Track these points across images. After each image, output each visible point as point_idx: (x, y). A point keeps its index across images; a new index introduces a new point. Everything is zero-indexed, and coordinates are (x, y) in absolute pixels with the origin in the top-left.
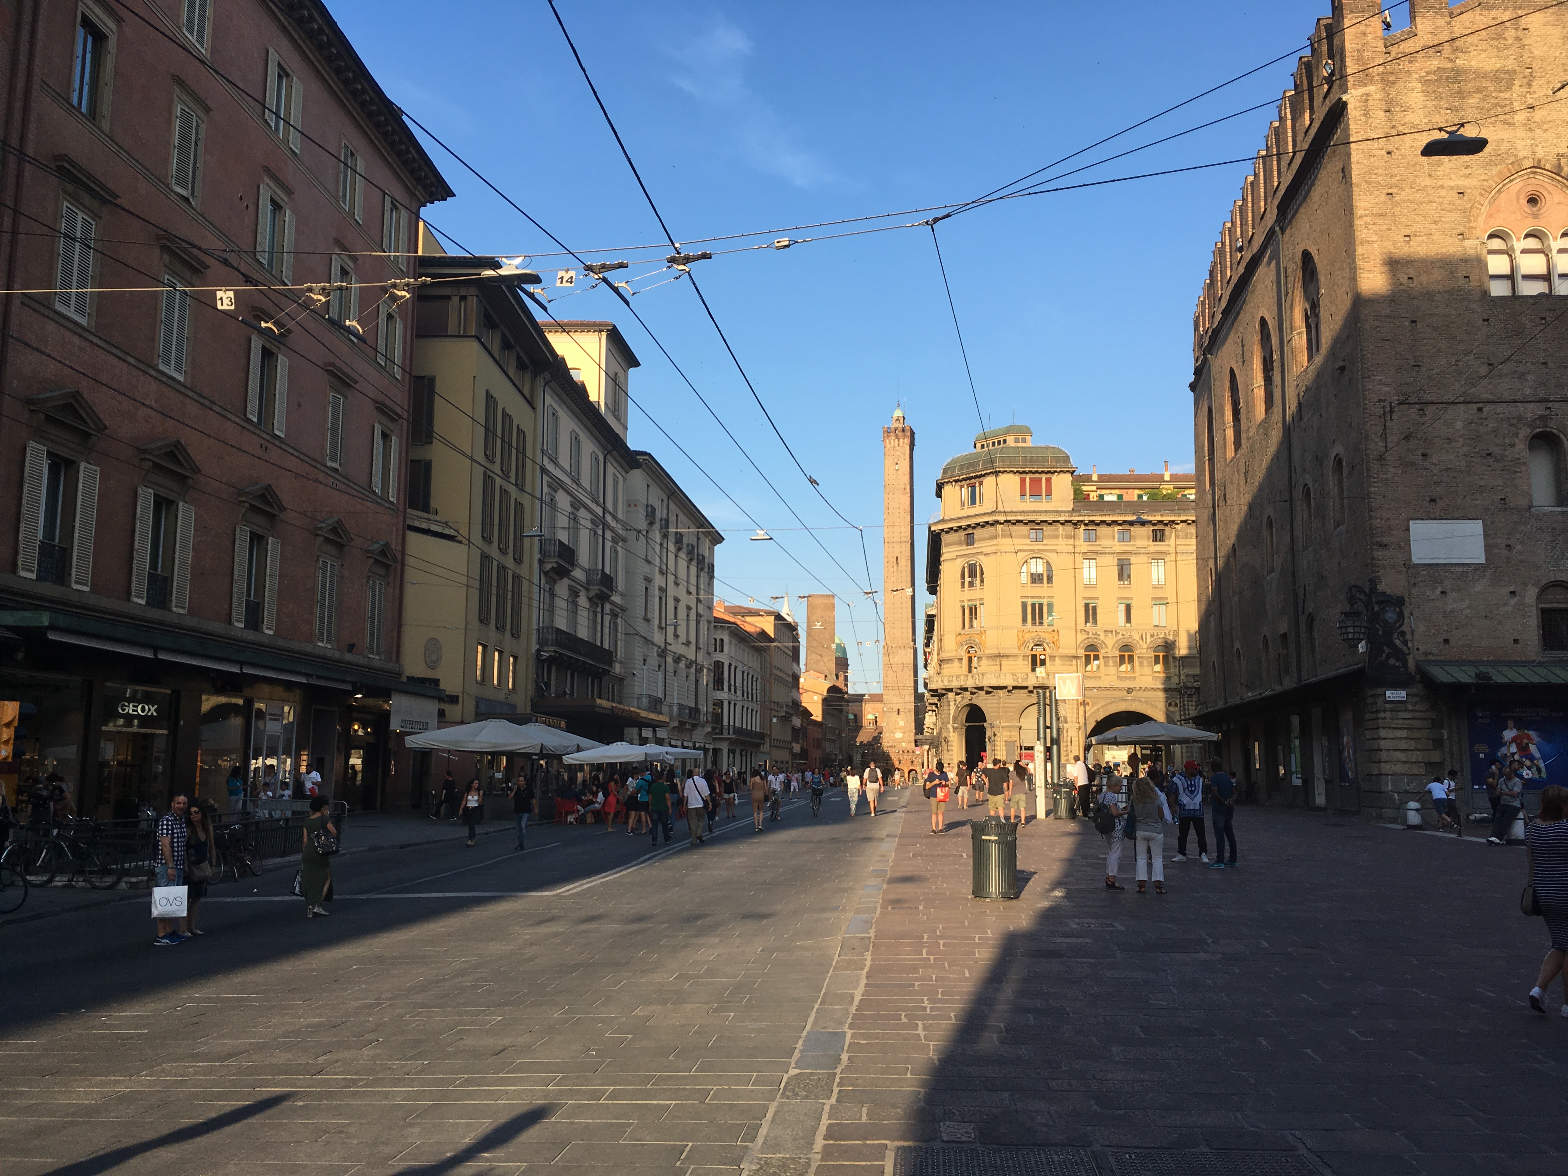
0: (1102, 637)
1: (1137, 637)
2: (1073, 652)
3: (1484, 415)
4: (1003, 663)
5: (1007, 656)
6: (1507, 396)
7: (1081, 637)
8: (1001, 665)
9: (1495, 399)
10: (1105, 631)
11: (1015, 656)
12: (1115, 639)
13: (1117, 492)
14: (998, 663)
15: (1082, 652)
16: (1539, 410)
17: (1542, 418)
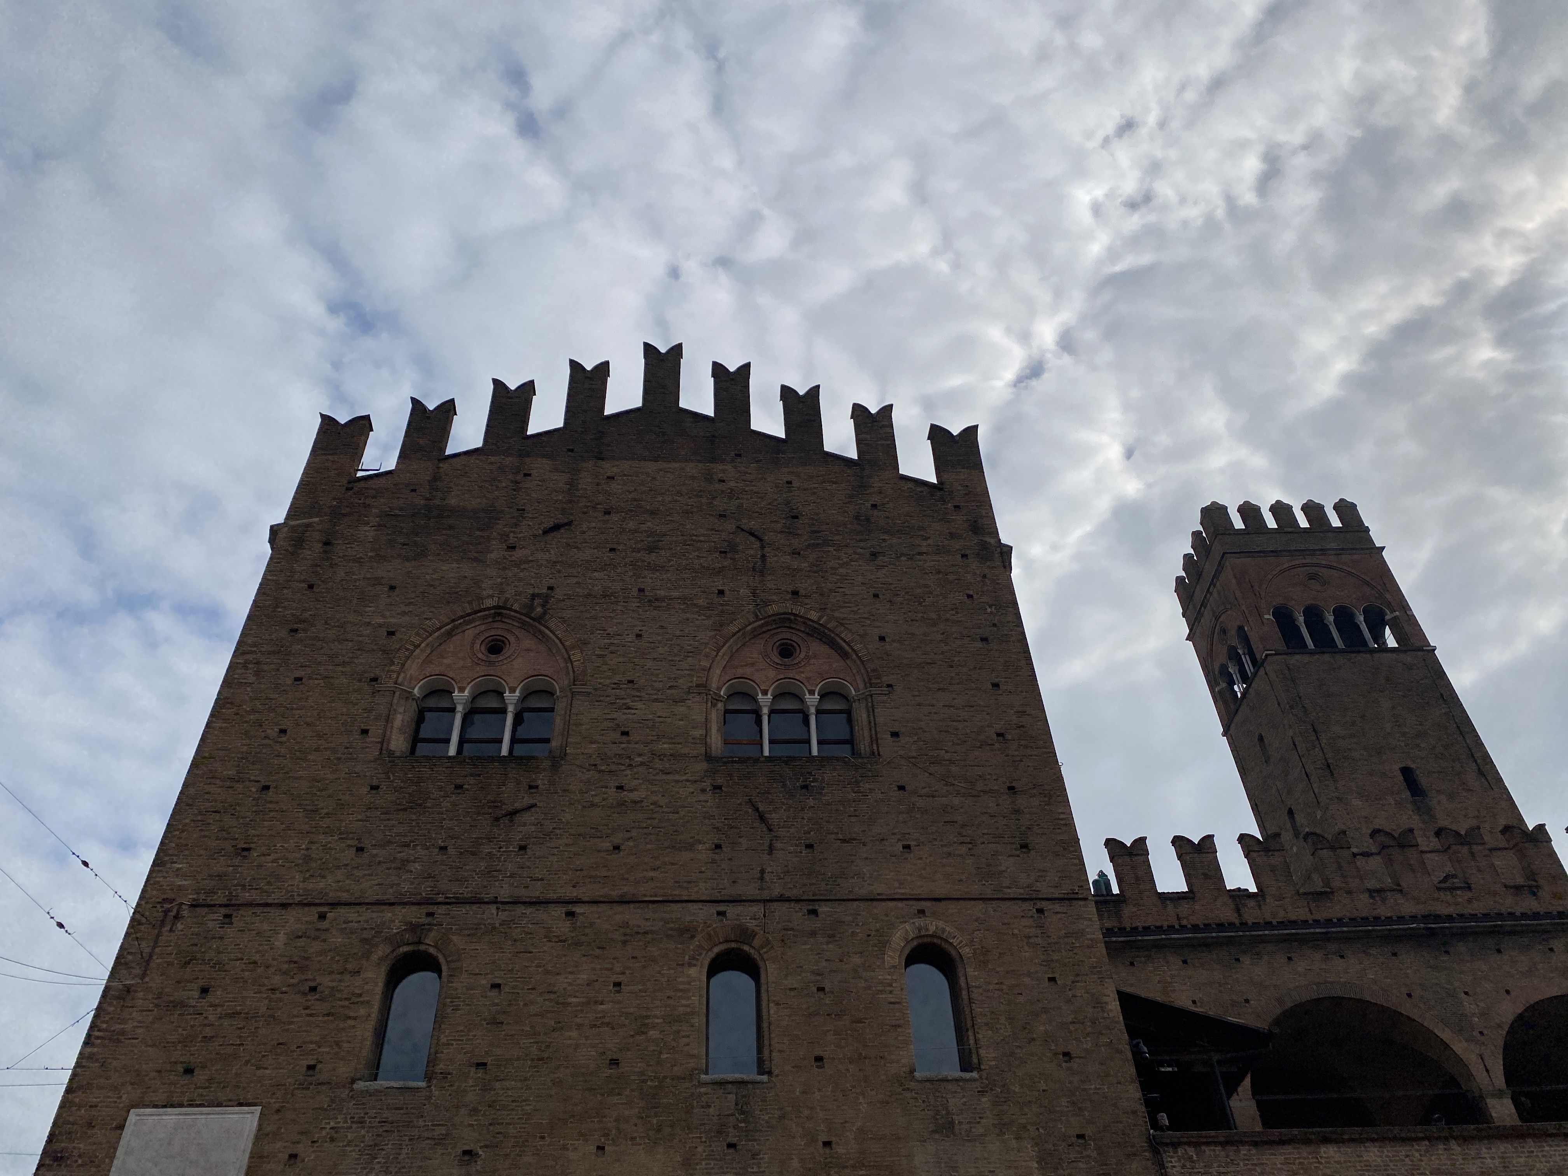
3: (325, 924)
6: (371, 896)
9: (352, 900)
16: (415, 915)
17: (414, 928)
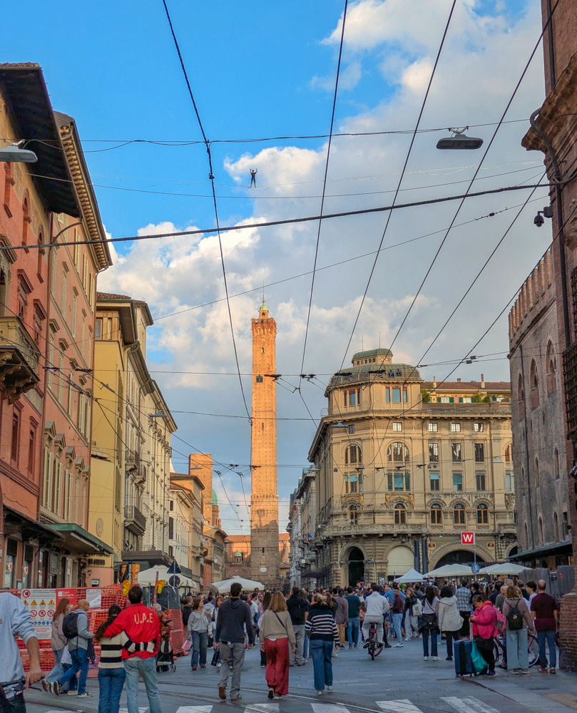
0: (443, 498)
1: (466, 498)
2: (423, 509)
4: (376, 517)
5: (379, 512)
7: (428, 499)
8: (374, 518)
10: (445, 494)
11: (384, 512)
12: (451, 500)
13: (450, 395)
14: (372, 517)
15: (429, 509)
